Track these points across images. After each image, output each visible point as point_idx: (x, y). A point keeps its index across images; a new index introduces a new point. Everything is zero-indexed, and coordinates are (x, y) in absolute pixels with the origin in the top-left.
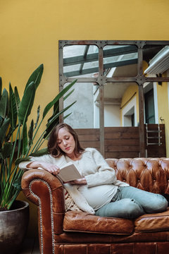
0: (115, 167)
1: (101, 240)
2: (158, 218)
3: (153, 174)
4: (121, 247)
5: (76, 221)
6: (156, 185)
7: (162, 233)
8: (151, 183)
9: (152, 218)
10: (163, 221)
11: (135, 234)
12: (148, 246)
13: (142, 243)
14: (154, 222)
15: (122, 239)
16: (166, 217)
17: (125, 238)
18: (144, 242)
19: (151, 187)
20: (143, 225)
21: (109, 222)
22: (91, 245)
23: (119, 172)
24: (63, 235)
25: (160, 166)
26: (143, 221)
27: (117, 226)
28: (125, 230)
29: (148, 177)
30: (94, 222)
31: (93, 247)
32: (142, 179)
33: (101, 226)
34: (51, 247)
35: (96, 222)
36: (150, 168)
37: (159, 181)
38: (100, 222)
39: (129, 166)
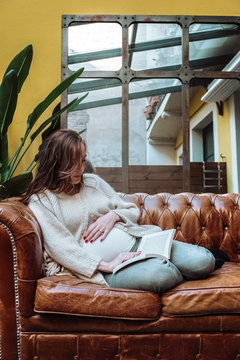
0: (141, 205)
1: (102, 328)
2: (203, 292)
3: (201, 217)
4: (138, 340)
5: (55, 295)
6: (205, 234)
7: (210, 318)
8: (198, 230)
9: (192, 293)
10: (213, 297)
11: (162, 319)
12: (186, 340)
13: (175, 335)
14: (196, 299)
15: (140, 328)
16: (219, 291)
17: (145, 327)
18: (179, 332)
19: (198, 237)
20: (177, 305)
21: (116, 298)
22: (85, 336)
23: (148, 213)
24: (36, 317)
25: (212, 205)
26: (178, 298)
27: (129, 305)
28: (144, 312)
29: (194, 222)
30: (88, 297)
31: (87, 340)
32: (184, 224)
33: (99, 305)
34: (15, 338)
35: (92, 298)
36: (197, 207)
37: (211, 229)
38: (100, 298)
39: (164, 205)
